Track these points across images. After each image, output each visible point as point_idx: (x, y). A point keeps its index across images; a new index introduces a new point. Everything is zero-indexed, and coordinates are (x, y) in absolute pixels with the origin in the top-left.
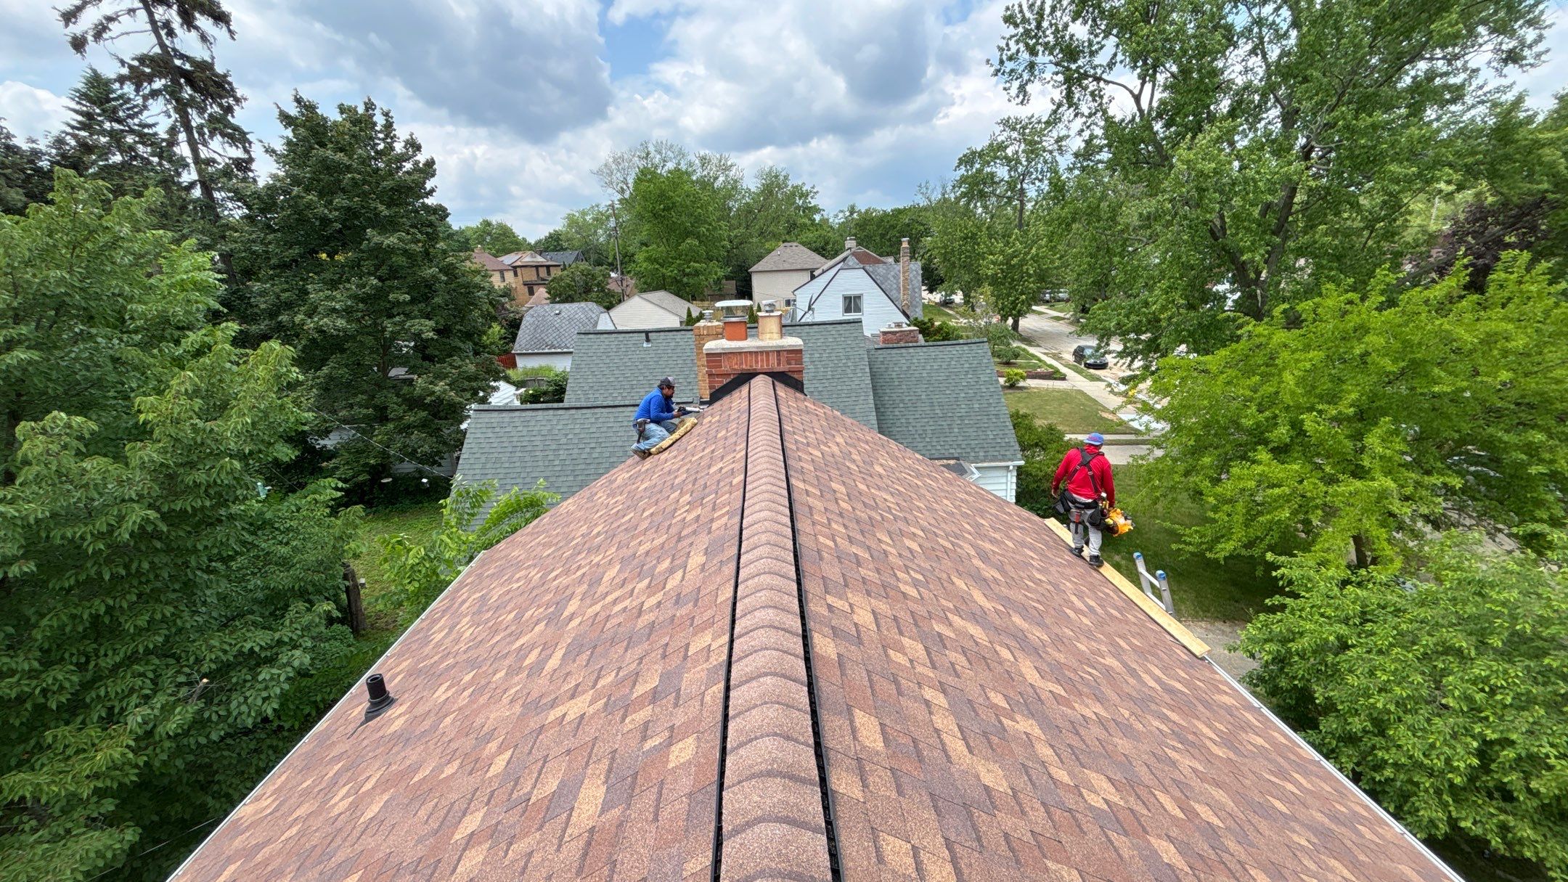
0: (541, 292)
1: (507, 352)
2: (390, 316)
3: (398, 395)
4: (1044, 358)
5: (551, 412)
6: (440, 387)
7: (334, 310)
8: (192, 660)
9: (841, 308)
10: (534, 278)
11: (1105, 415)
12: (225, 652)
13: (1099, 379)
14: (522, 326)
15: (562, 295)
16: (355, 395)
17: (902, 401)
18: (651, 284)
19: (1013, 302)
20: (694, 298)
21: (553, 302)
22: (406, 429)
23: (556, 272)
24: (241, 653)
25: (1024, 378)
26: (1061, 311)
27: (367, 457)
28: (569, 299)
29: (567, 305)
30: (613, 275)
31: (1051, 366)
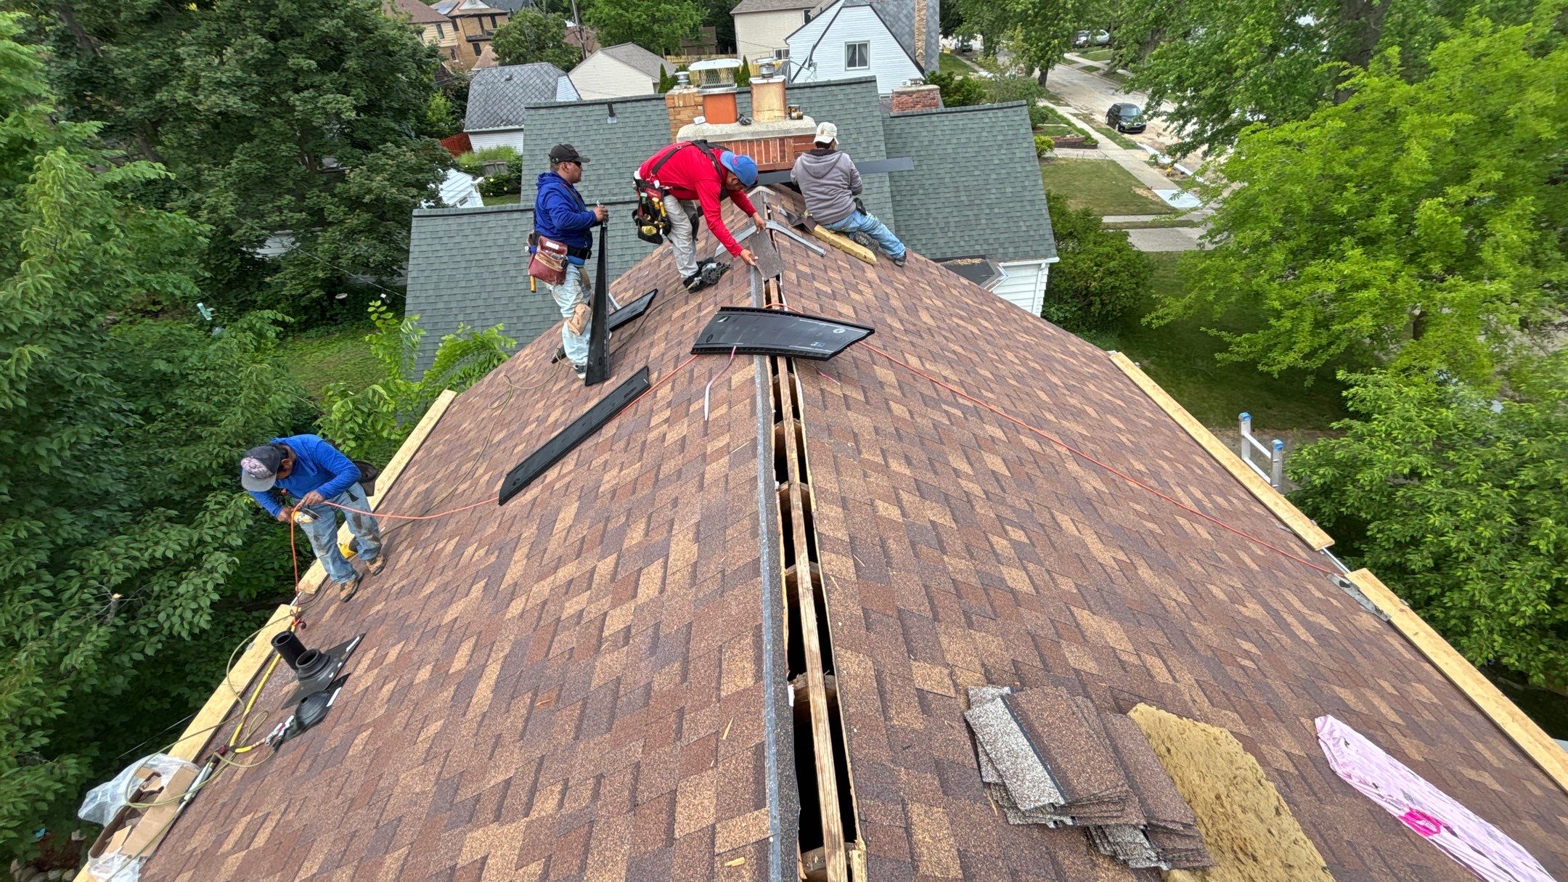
0: (487, 49)
1: (459, 130)
2: (297, 90)
3: (333, 196)
4: (1074, 120)
5: (505, 216)
6: (378, 180)
7: (220, 83)
8: (96, 571)
9: (843, 60)
10: (479, 32)
11: (1140, 191)
12: (135, 559)
13: (1133, 146)
14: (470, 97)
15: (512, 54)
16: (280, 195)
17: (922, 186)
18: (616, 35)
19: (1042, 49)
20: (668, 53)
21: (501, 65)
22: (351, 235)
23: (502, 22)
24: (153, 559)
25: (1051, 147)
26: (1095, 59)
27: (315, 270)
28: (520, 60)
29: (518, 67)
30: (570, 24)
31: (1082, 131)
